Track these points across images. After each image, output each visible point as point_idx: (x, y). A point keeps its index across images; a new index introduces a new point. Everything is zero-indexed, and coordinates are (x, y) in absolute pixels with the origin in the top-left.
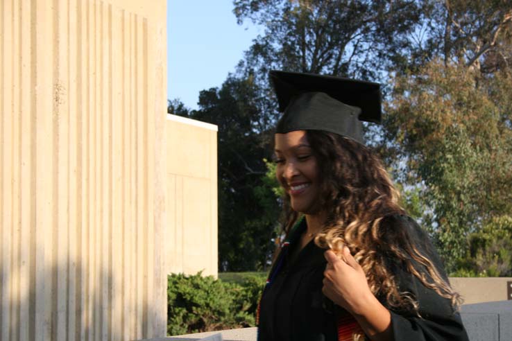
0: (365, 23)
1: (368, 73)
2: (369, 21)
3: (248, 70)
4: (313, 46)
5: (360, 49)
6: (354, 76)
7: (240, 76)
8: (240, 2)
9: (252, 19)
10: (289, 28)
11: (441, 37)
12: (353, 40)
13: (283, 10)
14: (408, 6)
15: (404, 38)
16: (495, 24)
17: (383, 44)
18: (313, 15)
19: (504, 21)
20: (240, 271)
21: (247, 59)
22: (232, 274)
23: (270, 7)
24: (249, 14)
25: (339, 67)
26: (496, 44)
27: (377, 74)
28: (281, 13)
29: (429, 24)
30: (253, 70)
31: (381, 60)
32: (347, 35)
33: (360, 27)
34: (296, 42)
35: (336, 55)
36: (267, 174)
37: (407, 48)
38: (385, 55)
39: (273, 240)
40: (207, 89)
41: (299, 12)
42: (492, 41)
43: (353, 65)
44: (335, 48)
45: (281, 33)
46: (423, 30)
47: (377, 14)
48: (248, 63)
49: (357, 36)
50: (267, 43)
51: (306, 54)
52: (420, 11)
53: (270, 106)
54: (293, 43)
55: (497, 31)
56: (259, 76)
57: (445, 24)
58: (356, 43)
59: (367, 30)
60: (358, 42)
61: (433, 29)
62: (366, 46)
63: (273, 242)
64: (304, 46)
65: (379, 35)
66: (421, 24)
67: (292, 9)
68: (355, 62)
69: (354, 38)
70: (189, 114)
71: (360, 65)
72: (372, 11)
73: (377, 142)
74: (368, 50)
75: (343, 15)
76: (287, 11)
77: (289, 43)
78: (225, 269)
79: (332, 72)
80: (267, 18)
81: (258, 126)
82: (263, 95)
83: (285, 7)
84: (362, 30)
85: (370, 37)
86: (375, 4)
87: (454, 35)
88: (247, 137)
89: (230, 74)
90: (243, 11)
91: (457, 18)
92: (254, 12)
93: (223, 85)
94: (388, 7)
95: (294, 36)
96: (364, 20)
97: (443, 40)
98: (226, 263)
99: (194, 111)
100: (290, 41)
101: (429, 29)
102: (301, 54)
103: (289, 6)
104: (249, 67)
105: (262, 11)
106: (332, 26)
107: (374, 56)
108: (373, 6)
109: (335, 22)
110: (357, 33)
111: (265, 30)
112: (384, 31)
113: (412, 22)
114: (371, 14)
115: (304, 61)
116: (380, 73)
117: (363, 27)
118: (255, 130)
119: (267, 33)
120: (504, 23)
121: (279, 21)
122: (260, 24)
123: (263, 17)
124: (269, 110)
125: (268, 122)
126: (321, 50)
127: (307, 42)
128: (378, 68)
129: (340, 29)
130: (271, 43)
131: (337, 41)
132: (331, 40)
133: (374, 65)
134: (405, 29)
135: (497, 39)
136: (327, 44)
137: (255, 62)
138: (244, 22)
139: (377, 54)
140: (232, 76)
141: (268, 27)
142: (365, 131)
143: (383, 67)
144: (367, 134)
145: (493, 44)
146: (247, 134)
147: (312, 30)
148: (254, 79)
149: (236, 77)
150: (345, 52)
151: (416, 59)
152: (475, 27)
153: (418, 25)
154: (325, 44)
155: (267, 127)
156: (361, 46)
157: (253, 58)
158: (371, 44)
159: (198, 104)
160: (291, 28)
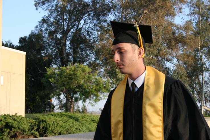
0: (89, 11)
1: (90, 32)
2: (91, 11)
3: (40, 29)
4: (67, 20)
5: (87, 22)
6: (84, 33)
7: (36, 32)
8: (37, 1)
9: (42, 8)
10: (58, 12)
11: (119, 19)
12: (84, 19)
13: (55, 5)
14: (106, 6)
15: (104, 18)
16: (141, 14)
17: (96, 21)
18: (68, 8)
19: (144, 13)
20: (35, 113)
21: (39, 25)
22: (32, 114)
23: (50, 4)
24: (41, 6)
25: (78, 30)
26: (141, 22)
27: (93, 33)
28: (54, 6)
29: (115, 13)
30: (42, 29)
31: (95, 27)
32: (81, 17)
33: (87, 13)
34: (60, 19)
35: (77, 24)
36: (47, 73)
37: (106, 22)
38: (96, 25)
39: (49, 100)
40: (23, 37)
41: (62, 6)
42: (140, 21)
43: (84, 29)
44: (77, 21)
45: (54, 14)
46: (112, 16)
47: (94, 8)
48: (40, 26)
49: (86, 17)
50: (48, 19)
51: (64, 24)
52: (111, 8)
53: (49, 45)
54: (59, 19)
55: (141, 17)
56: (45, 32)
57: (121, 13)
58: (85, 20)
59: (89, 15)
60: (86, 19)
61: (116, 15)
62: (89, 21)
63: (49, 101)
64: (63, 20)
65: (94, 17)
66: (112, 13)
67: (59, 5)
68: (84, 28)
69: (84, 18)
70: (14, 47)
71: (86, 29)
72: (92, 7)
73: (93, 61)
74: (90, 23)
75: (80, 8)
76: (56, 5)
77: (58, 19)
78: (29, 112)
79: (75, 32)
80: (49, 8)
81: (44, 53)
82: (46, 40)
83: (56, 4)
84: (88, 14)
85: (91, 18)
86: (93, 4)
87: (124, 18)
88: (39, 57)
89: (32, 31)
90: (39, 4)
91: (125, 11)
92: (43, 5)
93: (29, 35)
94: (98, 6)
95: (60, 16)
96: (89, 10)
97: (120, 20)
98: (29, 110)
99: (17, 46)
100: (58, 18)
101: (115, 15)
102: (62, 23)
103: (58, 3)
104: (40, 28)
105: (47, 5)
106: (75, 12)
107: (92, 25)
108: (92, 5)
109: (77, 11)
110: (85, 16)
111: (48, 13)
112: (97, 15)
113: (108, 12)
114: (91, 8)
115: (64, 27)
116: (94, 33)
117: (88, 13)
118: (42, 55)
119: (48, 14)
120: (144, 14)
121: (53, 9)
122: (46, 10)
123: (47, 7)
124: (48, 46)
125: (48, 51)
126: (71, 22)
127: (65, 19)
128: (94, 30)
129: (79, 14)
130: (50, 18)
131: (77, 19)
132: (75, 18)
133: (92, 29)
134: (105, 15)
135: (142, 20)
136: (73, 20)
137: (43, 26)
138: (39, 9)
139: (93, 25)
140: (33, 32)
141: (49, 12)
142: (88, 56)
143: (95, 30)
144: (89, 57)
145: (140, 22)
146: (39, 56)
147: (67, 14)
148: (42, 33)
149: (35, 32)
150: (80, 23)
151: (109, 28)
152: (133, 15)
153: (110, 13)
154: (72, 20)
155: (48, 53)
156: (87, 21)
157: (42, 25)
158: (91, 20)
159: (19, 43)
160: (58, 13)
